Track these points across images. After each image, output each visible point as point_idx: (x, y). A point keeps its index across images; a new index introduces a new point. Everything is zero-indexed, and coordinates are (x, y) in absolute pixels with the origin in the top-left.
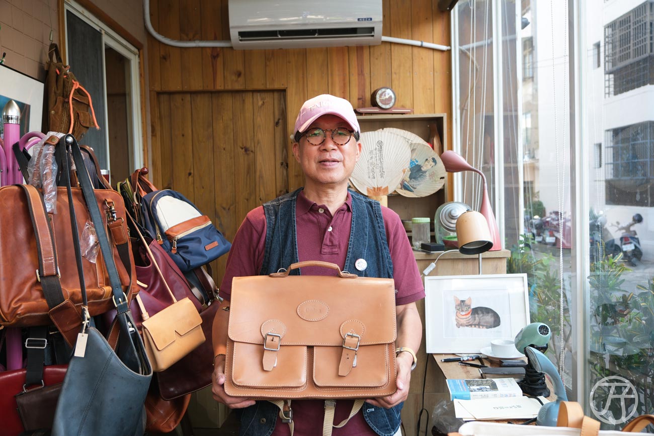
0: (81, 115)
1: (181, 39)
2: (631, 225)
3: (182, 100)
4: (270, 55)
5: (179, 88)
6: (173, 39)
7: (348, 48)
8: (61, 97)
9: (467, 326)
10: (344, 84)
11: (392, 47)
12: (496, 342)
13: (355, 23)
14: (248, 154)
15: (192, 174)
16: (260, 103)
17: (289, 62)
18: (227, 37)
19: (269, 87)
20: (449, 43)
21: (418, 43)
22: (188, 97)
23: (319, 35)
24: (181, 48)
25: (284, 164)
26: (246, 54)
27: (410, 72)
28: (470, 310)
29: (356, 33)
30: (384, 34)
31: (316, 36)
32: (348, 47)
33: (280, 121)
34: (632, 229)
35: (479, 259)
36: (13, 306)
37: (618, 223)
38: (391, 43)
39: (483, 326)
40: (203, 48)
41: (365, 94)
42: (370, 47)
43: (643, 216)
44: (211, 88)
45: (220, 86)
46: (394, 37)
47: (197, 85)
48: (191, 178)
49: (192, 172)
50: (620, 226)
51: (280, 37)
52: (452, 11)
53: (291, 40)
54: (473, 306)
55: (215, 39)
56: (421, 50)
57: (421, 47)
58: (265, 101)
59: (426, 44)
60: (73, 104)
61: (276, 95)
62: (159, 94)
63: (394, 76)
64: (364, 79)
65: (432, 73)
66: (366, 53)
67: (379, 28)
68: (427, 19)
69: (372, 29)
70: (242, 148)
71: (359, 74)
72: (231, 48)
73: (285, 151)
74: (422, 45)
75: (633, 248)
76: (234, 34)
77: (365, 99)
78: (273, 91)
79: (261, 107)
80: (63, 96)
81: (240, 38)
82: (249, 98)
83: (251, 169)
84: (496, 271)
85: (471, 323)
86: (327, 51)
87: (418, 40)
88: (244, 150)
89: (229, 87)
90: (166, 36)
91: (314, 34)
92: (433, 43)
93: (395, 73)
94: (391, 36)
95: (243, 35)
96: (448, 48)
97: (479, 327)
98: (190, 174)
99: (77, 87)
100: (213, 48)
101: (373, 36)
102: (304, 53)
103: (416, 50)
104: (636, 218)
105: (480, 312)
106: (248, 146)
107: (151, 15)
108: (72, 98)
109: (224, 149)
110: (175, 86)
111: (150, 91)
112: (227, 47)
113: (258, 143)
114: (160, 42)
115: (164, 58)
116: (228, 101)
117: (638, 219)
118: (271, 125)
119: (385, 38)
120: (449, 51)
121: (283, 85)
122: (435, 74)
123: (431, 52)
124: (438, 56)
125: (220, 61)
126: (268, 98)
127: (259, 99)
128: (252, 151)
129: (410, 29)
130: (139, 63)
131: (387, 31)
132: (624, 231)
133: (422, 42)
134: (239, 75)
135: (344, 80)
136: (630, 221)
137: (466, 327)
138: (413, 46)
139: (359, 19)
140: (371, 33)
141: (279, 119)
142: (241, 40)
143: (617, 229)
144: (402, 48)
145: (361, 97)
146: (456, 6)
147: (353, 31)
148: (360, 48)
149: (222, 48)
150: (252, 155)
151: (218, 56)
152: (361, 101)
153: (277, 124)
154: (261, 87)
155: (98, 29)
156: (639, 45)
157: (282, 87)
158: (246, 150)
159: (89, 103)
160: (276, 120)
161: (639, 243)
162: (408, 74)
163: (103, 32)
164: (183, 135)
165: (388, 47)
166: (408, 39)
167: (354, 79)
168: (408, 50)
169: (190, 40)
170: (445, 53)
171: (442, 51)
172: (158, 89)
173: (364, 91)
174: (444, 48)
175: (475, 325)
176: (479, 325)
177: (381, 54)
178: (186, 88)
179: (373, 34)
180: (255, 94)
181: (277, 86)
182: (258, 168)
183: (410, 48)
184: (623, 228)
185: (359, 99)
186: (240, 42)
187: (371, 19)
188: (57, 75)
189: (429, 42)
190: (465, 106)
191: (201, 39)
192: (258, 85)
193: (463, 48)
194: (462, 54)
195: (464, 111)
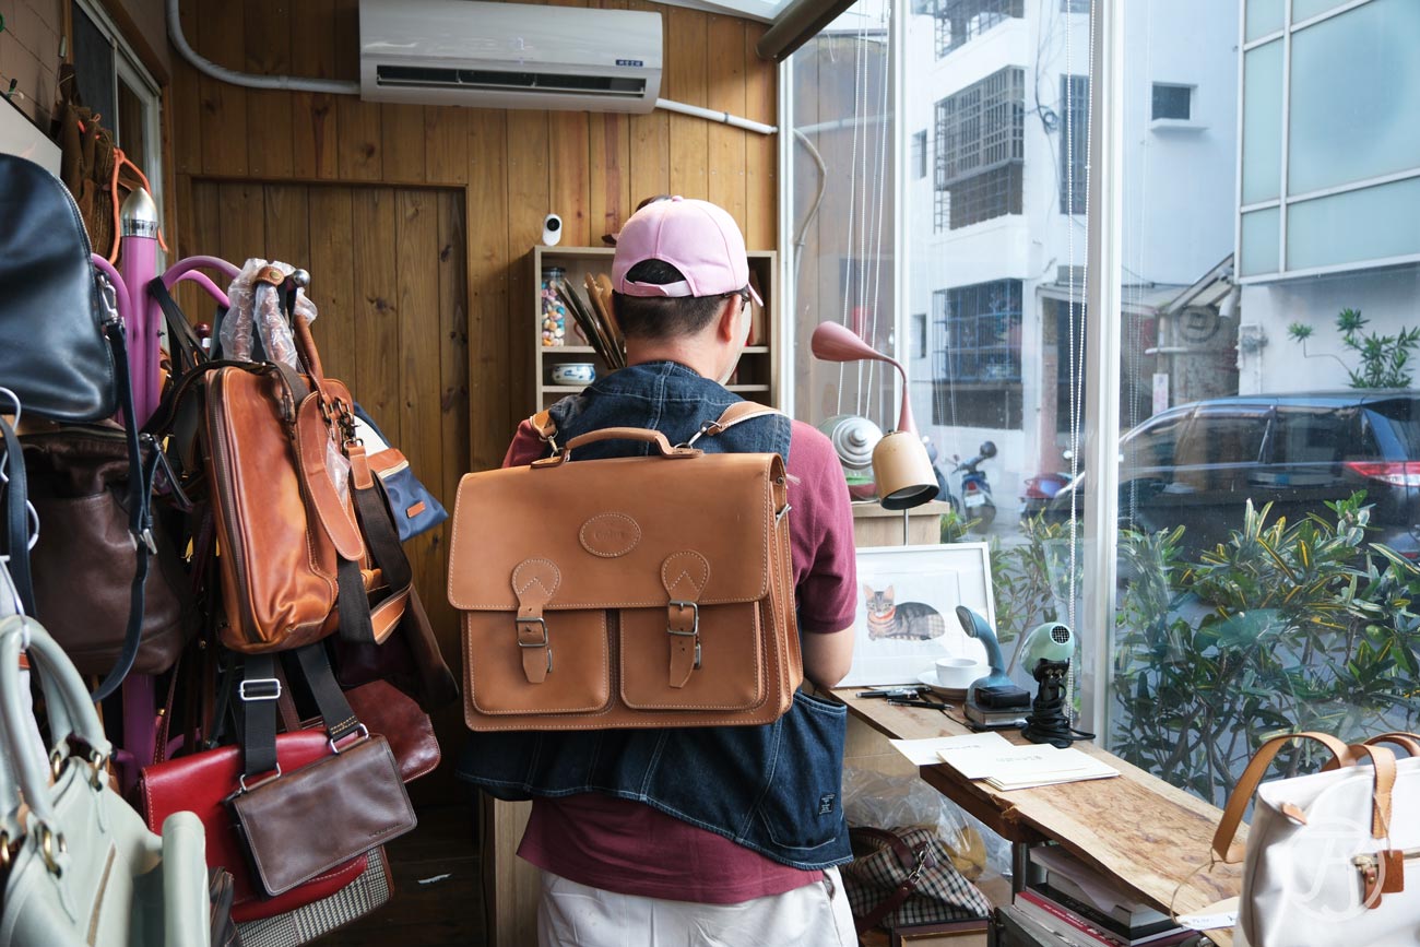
1: (247, 71)
2: (978, 461)
3: (245, 196)
4: (432, 116)
5: (241, 172)
6: (230, 68)
7: (588, 116)
8: (92, 183)
9: (887, 636)
10: (581, 186)
11: (672, 118)
12: (943, 662)
13: (608, 68)
14: (384, 314)
16: (410, 211)
17: (473, 134)
18: (354, 75)
19: (431, 180)
20: (774, 121)
21: (720, 116)
22: (258, 193)
23: (539, 84)
24: (247, 89)
25: (458, 335)
26: (385, 112)
27: (702, 169)
28: (892, 608)
29: (608, 88)
30: (661, 96)
31: (533, 87)
32: (588, 113)
33: (451, 249)
34: (979, 468)
35: (904, 517)
36: (279, 609)
37: (956, 458)
38: (669, 112)
39: (915, 636)
40: (292, 92)
41: (619, 207)
42: (629, 116)
43: (998, 446)
44: (310, 175)
45: (329, 173)
46: (676, 101)
47: (279, 168)
50: (959, 463)
51: (461, 83)
52: (782, 64)
53: (482, 92)
54: (897, 602)
55: (321, 76)
56: (721, 129)
57: (725, 124)
58: (420, 208)
59: (733, 119)
60: (118, 197)
61: (443, 198)
62: (195, 180)
63: (674, 174)
64: (618, 178)
65: (743, 174)
66: (623, 125)
67: (654, 83)
68: (735, 71)
69: (641, 83)
70: (372, 302)
71: (608, 168)
72: (357, 97)
73: (459, 309)
74: (726, 120)
75: (983, 501)
76: (368, 69)
77: (619, 215)
78: (437, 189)
79: (411, 220)
81: (380, 79)
82: (386, 202)
83: (390, 344)
84: (923, 540)
85: (894, 632)
86: (549, 117)
87: (719, 110)
88: (375, 304)
89: (349, 175)
90: (214, 61)
91: (530, 84)
92: (746, 118)
93: (676, 169)
94: (669, 98)
95: (384, 71)
96: (774, 129)
97: (909, 638)
99: (121, 162)
100: (316, 94)
101: (641, 96)
102: (503, 118)
103: (714, 130)
104: (986, 450)
105: (909, 612)
106: (385, 296)
107: (182, 14)
108: (118, 184)
109: (334, 301)
110: (232, 165)
111: (177, 174)
112: (346, 95)
113: (406, 291)
114: (200, 72)
115: (210, 107)
116: (343, 205)
117: (989, 451)
118: (433, 256)
119: (663, 103)
120: (775, 137)
121: (459, 178)
122: (749, 175)
123: (741, 136)
124: (754, 143)
125: (329, 120)
126: (427, 202)
127: (407, 206)
128: (392, 308)
129: (704, 88)
130: (162, 113)
131: (666, 92)
132: (966, 472)
133: (726, 114)
134: (370, 151)
135: (580, 175)
136: (977, 454)
137: (887, 639)
138: (709, 121)
139: (618, 62)
140: (639, 90)
141: (448, 247)
142: (379, 83)
143: (955, 468)
144: (690, 123)
145: (611, 211)
146: (790, 58)
147: (603, 83)
148: (611, 117)
149: (336, 95)
150: (391, 314)
151: (326, 110)
152: (611, 220)
153: (444, 255)
154: (417, 181)
155: (107, 36)
156: (995, 143)
157: (458, 182)
158: (381, 305)
160: (443, 248)
161: (989, 491)
162: (701, 173)
163: (115, 44)
165: (663, 118)
166: (700, 106)
167: (600, 177)
168: (700, 127)
169: (267, 74)
170: (767, 138)
171: (761, 135)
172: (195, 170)
173: (618, 201)
174: (767, 129)
175: (902, 635)
176: (908, 635)
177: (650, 132)
178: (256, 173)
179: (642, 92)
180: (399, 194)
181: (447, 179)
182: (405, 341)
183: (705, 125)
184: (964, 467)
185: (608, 215)
186: (379, 87)
187: (641, 64)
188: (81, 134)
189: (739, 116)
190: (800, 239)
191: (292, 75)
192: (409, 175)
193: (801, 132)
194: (799, 143)
195: (800, 248)
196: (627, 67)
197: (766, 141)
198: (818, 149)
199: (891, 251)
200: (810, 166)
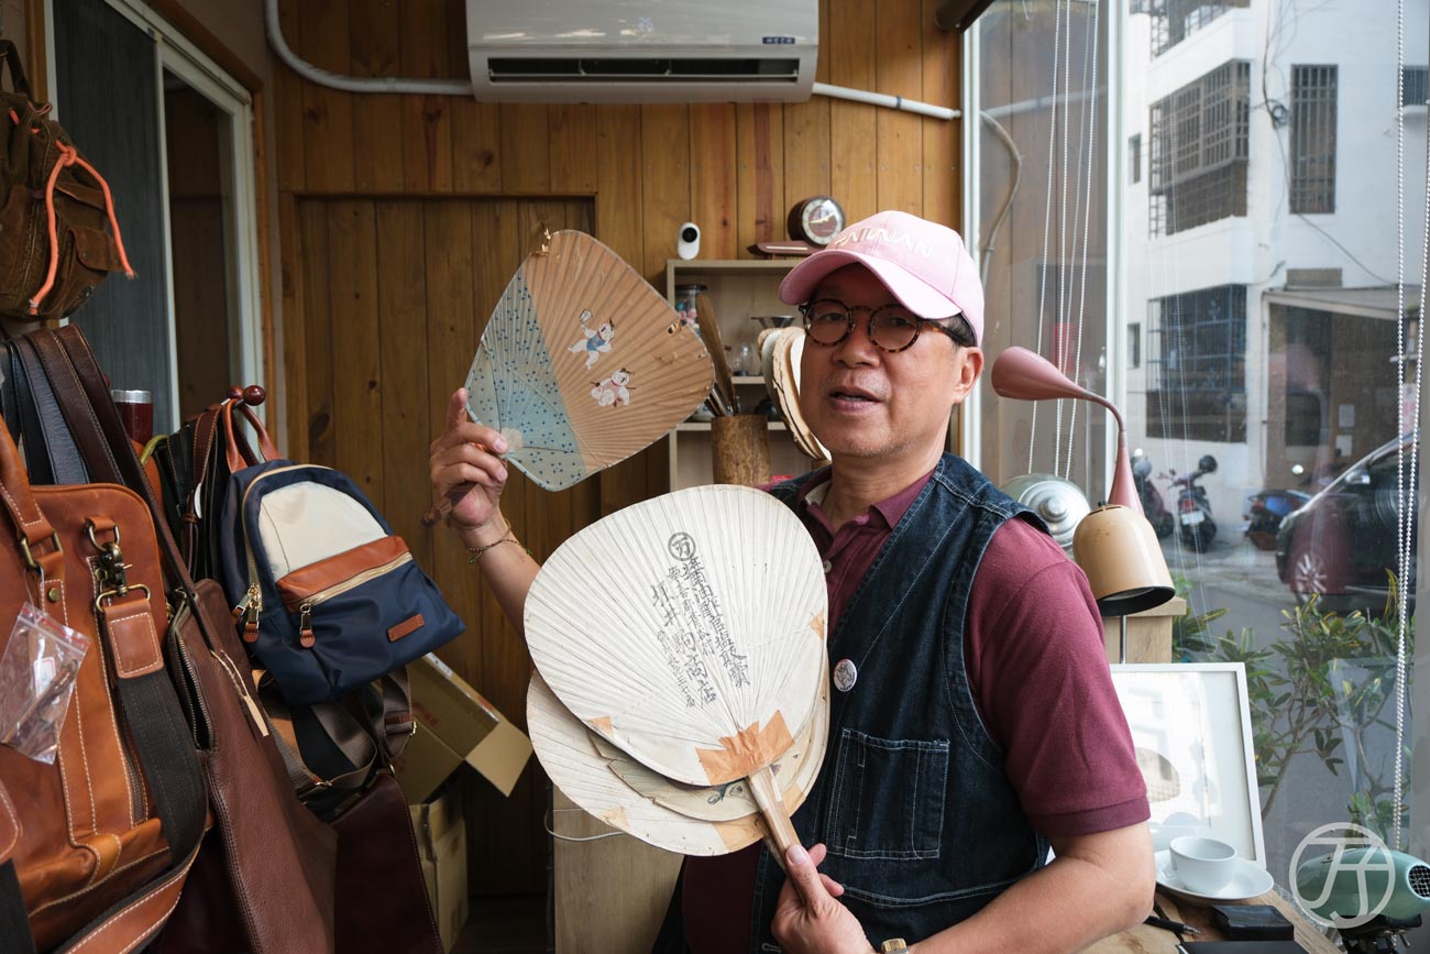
0: (82, 238)
1: (352, 74)
2: (1196, 476)
3: (356, 214)
4: (559, 117)
5: (348, 187)
6: (333, 71)
7: (735, 108)
8: (23, 188)
10: (726, 189)
11: (834, 107)
13: (754, 48)
15: (378, 386)
16: (535, 226)
17: (603, 135)
18: (461, 71)
19: (556, 189)
20: (957, 103)
21: (891, 100)
22: (369, 210)
23: (674, 72)
24: (352, 93)
26: (505, 112)
27: (871, 166)
29: (756, 72)
30: (818, 80)
31: (667, 75)
32: (735, 104)
34: (1198, 483)
35: (1121, 620)
37: (1173, 473)
38: (831, 99)
40: (402, 95)
41: (771, 213)
42: (783, 106)
43: (1218, 460)
44: (422, 189)
45: (443, 185)
46: (839, 85)
47: (388, 180)
48: (374, 394)
49: (378, 379)
50: (1176, 478)
51: (583, 74)
52: (967, 33)
53: (609, 84)
55: (433, 76)
56: (894, 117)
57: (897, 110)
58: (546, 222)
59: (907, 104)
60: (56, 207)
61: (571, 209)
62: (301, 199)
63: (836, 173)
64: (771, 179)
65: (919, 169)
66: (775, 118)
67: (809, 63)
68: (909, 47)
69: (793, 65)
71: (758, 167)
72: (471, 97)
74: (899, 105)
75: (1202, 519)
76: (478, 63)
77: (771, 222)
78: (564, 199)
79: (537, 235)
80: (29, 184)
81: (493, 74)
82: (508, 214)
84: (1147, 656)
86: (689, 112)
87: (891, 94)
89: (465, 187)
90: (316, 65)
91: (663, 72)
92: (923, 101)
93: (839, 166)
94: (830, 83)
95: (498, 65)
96: (956, 113)
98: (373, 384)
99: (71, 162)
100: (429, 97)
101: (794, 80)
102: (636, 116)
103: (885, 117)
104: (1205, 464)
107: (282, 14)
108: (55, 189)
109: (452, 329)
110: (338, 180)
111: (279, 191)
112: (460, 96)
114: (302, 78)
115: (313, 116)
116: (462, 222)
117: (1209, 465)
119: (819, 88)
120: (958, 122)
121: (587, 186)
122: (926, 170)
123: (917, 124)
124: (932, 131)
125: (443, 127)
126: (553, 215)
127: (531, 215)
129: (872, 70)
130: (254, 124)
131: (825, 75)
132: (1182, 487)
133: (898, 98)
134: (488, 160)
135: (726, 178)
136: (1195, 468)
138: (878, 107)
139: (765, 40)
140: (792, 73)
142: (493, 79)
143: (1170, 483)
144: (855, 111)
145: (762, 218)
146: (977, 24)
147: (749, 67)
148: (761, 108)
149: (450, 97)
151: (438, 114)
152: (762, 227)
154: (539, 190)
155: (144, 27)
157: (586, 191)
159: (105, 206)
161: (1209, 509)
162: (868, 169)
163: (158, 37)
164: (357, 296)
165: (823, 107)
166: (868, 90)
167: (749, 178)
168: (867, 117)
169: (374, 76)
170: (948, 125)
171: (941, 121)
172: (299, 187)
173: (770, 205)
174: (947, 113)
177: (808, 123)
178: (364, 187)
179: (795, 75)
180: (522, 206)
181: (574, 188)
183: (873, 111)
184: (1182, 482)
185: (758, 223)
186: (492, 84)
187: (793, 41)
188: (13, 126)
189: (913, 98)
190: (989, 243)
191: (401, 75)
192: (531, 184)
193: (990, 115)
194: (987, 128)
195: (988, 255)
196: (776, 45)
197: (948, 128)
198: (1012, 137)
199: (1104, 255)
200: (1000, 155)
